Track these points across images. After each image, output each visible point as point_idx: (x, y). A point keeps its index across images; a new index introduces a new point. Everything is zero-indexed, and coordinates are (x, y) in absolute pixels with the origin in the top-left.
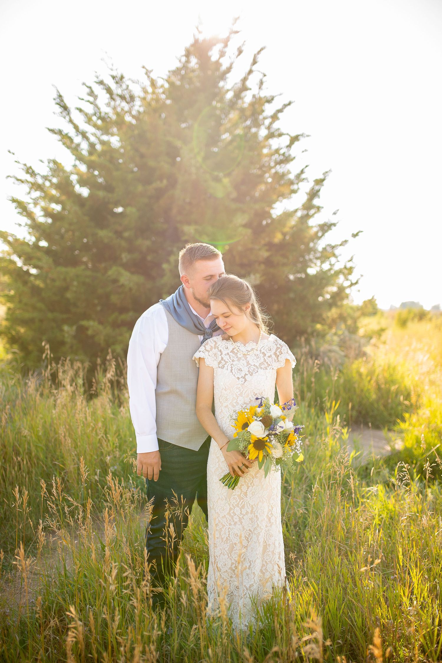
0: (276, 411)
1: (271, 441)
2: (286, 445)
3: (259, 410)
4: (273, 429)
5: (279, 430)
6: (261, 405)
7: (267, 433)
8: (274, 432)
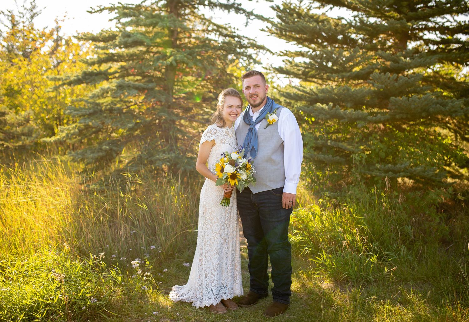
0: (234, 156)
1: (238, 172)
2: (247, 171)
3: (226, 159)
4: (237, 165)
5: (240, 165)
6: (225, 157)
7: (235, 169)
8: (238, 167)
